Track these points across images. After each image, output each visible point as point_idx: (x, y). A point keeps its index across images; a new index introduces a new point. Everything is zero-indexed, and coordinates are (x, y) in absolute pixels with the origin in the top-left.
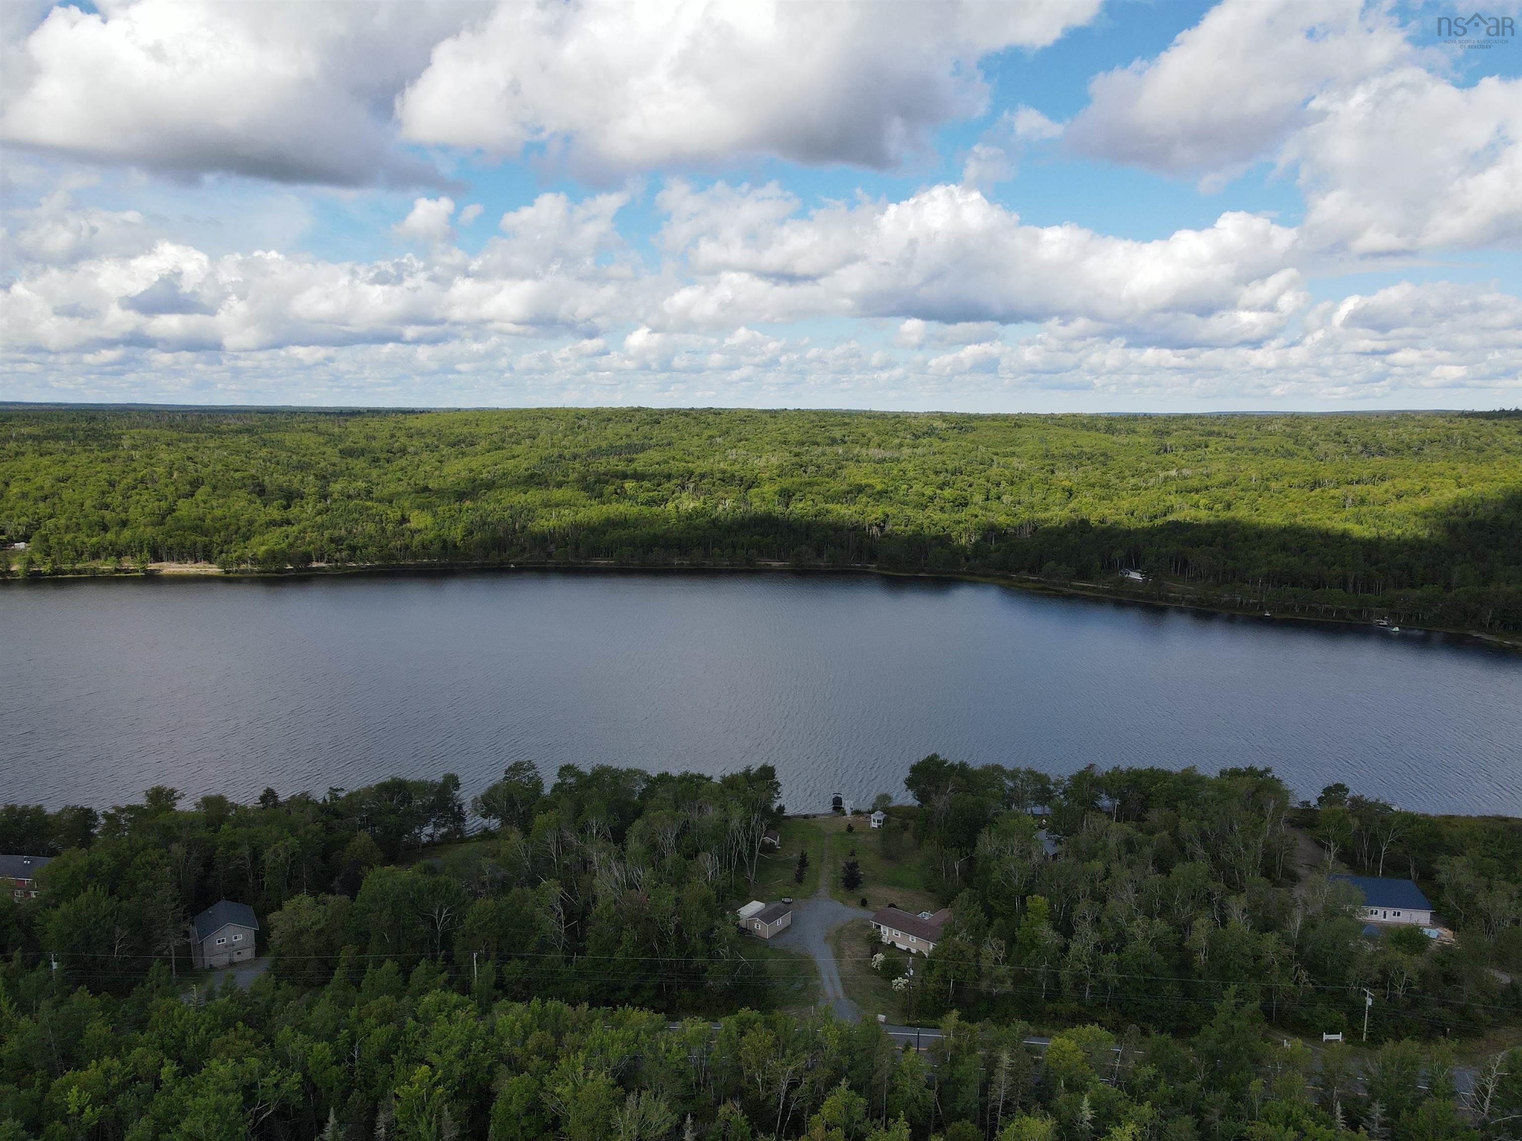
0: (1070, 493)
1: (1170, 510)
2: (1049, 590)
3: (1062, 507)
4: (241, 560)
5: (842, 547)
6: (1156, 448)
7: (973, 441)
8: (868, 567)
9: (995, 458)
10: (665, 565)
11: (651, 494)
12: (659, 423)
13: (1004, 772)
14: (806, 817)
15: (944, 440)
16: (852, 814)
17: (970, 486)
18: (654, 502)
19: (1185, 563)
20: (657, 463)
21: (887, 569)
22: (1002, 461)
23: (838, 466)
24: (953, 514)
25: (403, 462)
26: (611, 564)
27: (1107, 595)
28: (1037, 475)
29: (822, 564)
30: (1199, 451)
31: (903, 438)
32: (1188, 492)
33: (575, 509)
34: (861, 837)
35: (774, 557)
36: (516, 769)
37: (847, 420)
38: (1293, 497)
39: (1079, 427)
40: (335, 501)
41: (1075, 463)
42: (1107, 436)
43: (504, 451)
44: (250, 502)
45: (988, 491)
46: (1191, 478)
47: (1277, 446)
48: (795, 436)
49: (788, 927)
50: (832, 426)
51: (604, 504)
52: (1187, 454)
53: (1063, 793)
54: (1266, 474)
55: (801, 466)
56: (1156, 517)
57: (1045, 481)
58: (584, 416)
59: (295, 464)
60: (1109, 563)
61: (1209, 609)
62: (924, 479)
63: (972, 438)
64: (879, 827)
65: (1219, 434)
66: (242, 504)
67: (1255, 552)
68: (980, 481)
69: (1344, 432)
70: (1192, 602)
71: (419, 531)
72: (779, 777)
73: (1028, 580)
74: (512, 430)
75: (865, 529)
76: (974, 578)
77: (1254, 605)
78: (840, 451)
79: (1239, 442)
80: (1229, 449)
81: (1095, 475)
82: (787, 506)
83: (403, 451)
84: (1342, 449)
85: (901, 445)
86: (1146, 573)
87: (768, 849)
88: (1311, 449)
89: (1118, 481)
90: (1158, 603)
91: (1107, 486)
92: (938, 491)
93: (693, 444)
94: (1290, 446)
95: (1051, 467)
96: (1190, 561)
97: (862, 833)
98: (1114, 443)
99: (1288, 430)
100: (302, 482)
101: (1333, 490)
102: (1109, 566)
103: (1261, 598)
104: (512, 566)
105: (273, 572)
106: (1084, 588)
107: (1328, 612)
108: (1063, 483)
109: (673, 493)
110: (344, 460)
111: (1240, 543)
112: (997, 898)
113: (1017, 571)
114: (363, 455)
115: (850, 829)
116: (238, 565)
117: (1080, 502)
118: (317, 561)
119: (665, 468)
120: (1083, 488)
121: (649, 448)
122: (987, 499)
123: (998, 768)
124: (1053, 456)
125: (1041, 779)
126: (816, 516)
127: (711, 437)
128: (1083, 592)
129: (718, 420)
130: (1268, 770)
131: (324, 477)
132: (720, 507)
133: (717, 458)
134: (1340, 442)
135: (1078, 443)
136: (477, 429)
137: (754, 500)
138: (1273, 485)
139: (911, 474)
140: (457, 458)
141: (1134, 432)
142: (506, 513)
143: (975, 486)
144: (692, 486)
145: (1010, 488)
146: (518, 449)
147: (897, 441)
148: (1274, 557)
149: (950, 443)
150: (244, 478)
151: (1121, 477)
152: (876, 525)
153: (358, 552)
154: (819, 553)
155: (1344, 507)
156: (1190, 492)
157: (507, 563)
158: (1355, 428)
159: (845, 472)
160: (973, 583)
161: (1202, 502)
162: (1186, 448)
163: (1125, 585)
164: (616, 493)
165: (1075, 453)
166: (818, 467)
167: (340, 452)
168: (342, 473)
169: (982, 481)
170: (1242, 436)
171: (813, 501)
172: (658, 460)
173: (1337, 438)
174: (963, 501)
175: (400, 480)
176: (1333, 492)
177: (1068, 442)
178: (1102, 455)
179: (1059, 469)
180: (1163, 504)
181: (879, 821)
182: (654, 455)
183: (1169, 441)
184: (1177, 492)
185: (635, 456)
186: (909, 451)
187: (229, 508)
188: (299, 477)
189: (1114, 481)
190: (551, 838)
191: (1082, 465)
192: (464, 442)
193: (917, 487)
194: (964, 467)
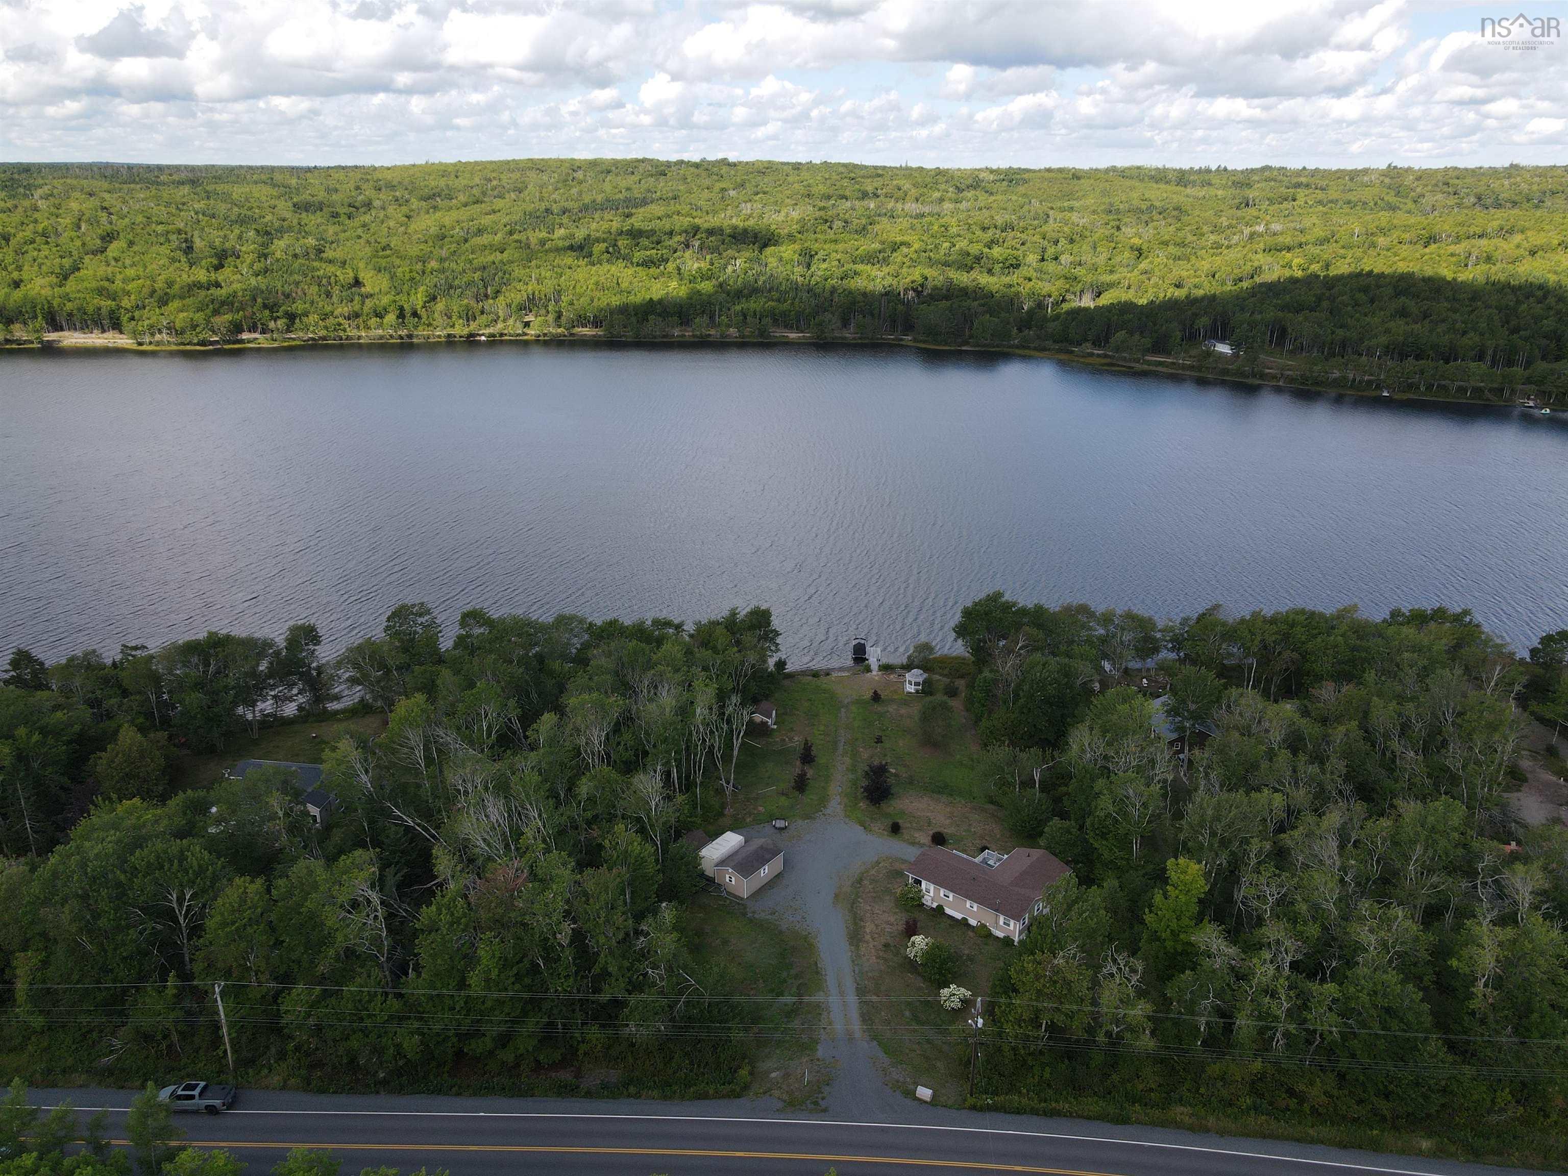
0: (1139, 253)
1: (1258, 270)
2: (1119, 366)
3: (1130, 268)
4: (153, 330)
5: (872, 315)
6: (1237, 201)
7: (1024, 195)
8: (902, 340)
9: (1051, 213)
10: (664, 336)
11: (648, 253)
12: (665, 175)
13: (1091, 614)
14: (815, 674)
15: (992, 194)
16: (880, 670)
17: (1023, 244)
18: (652, 262)
19: (1283, 332)
20: (659, 218)
21: (924, 342)
22: (1059, 216)
23: (868, 221)
24: (1003, 277)
25: (367, 218)
26: (600, 336)
27: (1188, 373)
28: (1101, 232)
29: (847, 335)
30: (1285, 205)
31: (944, 191)
32: (1278, 250)
33: (559, 270)
34: (892, 708)
35: (792, 327)
36: (401, 614)
37: (880, 172)
38: (1404, 254)
39: (1146, 178)
40: (278, 260)
41: (1145, 217)
42: (1179, 188)
43: (483, 205)
44: (173, 260)
45: (1044, 250)
46: (1282, 234)
47: (1376, 198)
48: (822, 189)
49: (779, 876)
50: (863, 177)
51: (594, 265)
52: (1271, 208)
53: (1171, 641)
54: (1372, 227)
55: (826, 221)
56: (1241, 280)
57: (1110, 239)
58: (580, 168)
59: (233, 218)
60: (1190, 333)
61: (1313, 389)
62: (970, 236)
63: (1024, 192)
64: (917, 692)
65: (1307, 186)
66: (161, 262)
67: (1368, 319)
68: (1034, 239)
69: (1451, 181)
70: (1292, 380)
71: (371, 295)
72: (776, 623)
73: (1092, 355)
74: (495, 183)
75: (899, 294)
76: (1027, 352)
77: (1369, 382)
78: (872, 206)
79: (1333, 194)
80: (1320, 202)
81: (1168, 231)
82: (809, 266)
83: (368, 205)
84: (1452, 201)
85: (941, 200)
86: (1236, 345)
87: (757, 730)
88: (1415, 202)
89: (1195, 238)
90: (1250, 381)
91: (1182, 244)
92: (986, 250)
93: (702, 198)
94: (1391, 198)
95: (1118, 223)
96: (1290, 330)
97: (893, 701)
98: (1187, 196)
99: (1387, 180)
100: (240, 237)
101: (1452, 247)
102: (1191, 336)
103: (1379, 375)
104: (483, 338)
105: (195, 344)
106: (1160, 364)
107: (1462, 390)
108: (1132, 241)
109: (675, 252)
110: (297, 215)
111: (1349, 308)
112: (1104, 836)
113: (1079, 344)
114: (321, 210)
115: (876, 697)
116: (153, 335)
117: (1151, 263)
118: (250, 331)
119: (667, 225)
120: (1155, 247)
121: (652, 202)
122: (1043, 260)
123: (1084, 609)
124: (1118, 211)
125: (1142, 625)
126: (842, 279)
127: (723, 190)
128: (1160, 369)
129: (733, 172)
130: (1466, 612)
131: (267, 233)
132: (730, 269)
133: (729, 213)
134: (1449, 193)
135: (1147, 196)
136: (457, 181)
137: (770, 260)
138: (1381, 241)
139: (954, 230)
140: (428, 213)
141: (1210, 184)
142: (476, 275)
143: (1028, 245)
144: (697, 243)
145: (1069, 247)
146: (499, 204)
147: (937, 195)
148: (1392, 324)
149: (999, 197)
150: (168, 232)
151: (1198, 233)
152: (913, 289)
153: (297, 321)
154: (845, 323)
155: (1466, 265)
156: (1280, 250)
157: (478, 335)
158: (1464, 178)
159: (877, 227)
160: (1024, 358)
161: (1296, 261)
162: (1271, 201)
163: (1211, 359)
164: (608, 252)
165: (1144, 207)
166: (846, 222)
167: (294, 206)
168: (290, 229)
169: (1037, 238)
170: (1335, 188)
171: (839, 261)
172: (659, 215)
173: (1446, 189)
174: (1014, 262)
175: (360, 237)
176: (1452, 248)
177: (1135, 195)
178: (1174, 209)
179: (1126, 224)
180: (1250, 264)
181: (917, 684)
182: (656, 209)
183: (1251, 194)
184: (1264, 251)
185: (634, 211)
186: (951, 206)
187: (145, 267)
188: (237, 232)
189: (1190, 238)
190: (415, 738)
191: (1153, 221)
192: (439, 196)
193: (962, 244)
194: (1016, 223)
